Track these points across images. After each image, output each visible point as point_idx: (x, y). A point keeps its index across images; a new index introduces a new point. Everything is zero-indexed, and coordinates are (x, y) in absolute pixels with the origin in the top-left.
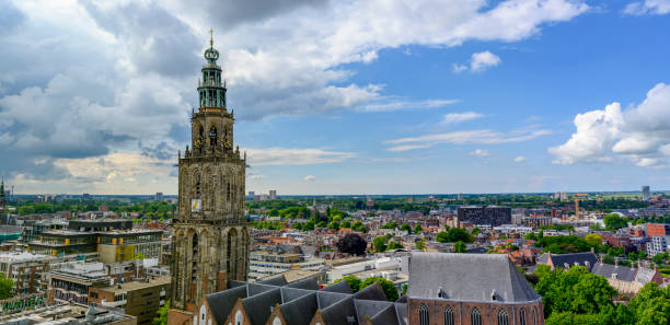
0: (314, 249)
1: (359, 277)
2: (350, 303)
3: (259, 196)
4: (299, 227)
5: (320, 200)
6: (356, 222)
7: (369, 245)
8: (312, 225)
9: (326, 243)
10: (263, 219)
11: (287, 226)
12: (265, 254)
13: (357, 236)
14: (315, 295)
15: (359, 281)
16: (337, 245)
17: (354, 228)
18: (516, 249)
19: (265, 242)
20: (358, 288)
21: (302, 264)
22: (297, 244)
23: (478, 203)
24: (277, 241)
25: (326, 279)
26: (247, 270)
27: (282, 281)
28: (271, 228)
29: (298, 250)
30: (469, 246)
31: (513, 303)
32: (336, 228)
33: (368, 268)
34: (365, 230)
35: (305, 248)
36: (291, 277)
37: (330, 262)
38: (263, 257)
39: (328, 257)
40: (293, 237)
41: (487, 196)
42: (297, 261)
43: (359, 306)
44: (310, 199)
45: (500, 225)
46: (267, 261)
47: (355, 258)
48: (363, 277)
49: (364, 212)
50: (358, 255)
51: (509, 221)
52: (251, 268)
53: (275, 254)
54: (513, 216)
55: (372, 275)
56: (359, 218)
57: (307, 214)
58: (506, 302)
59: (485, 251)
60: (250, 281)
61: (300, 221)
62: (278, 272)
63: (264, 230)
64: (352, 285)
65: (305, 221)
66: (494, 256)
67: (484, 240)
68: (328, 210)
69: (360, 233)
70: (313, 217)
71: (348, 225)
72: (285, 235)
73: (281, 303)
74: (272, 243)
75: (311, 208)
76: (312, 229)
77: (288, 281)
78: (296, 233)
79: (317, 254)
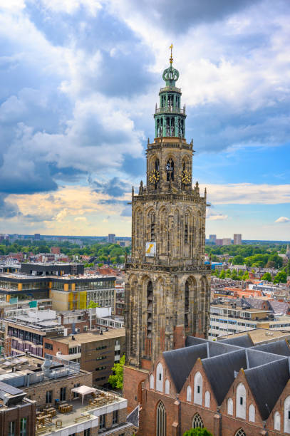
0: (286, 306)
3: (221, 241)
4: (269, 279)
8: (285, 277)
10: (226, 267)
11: (254, 276)
12: (228, 308)
14: (286, 362)
19: (228, 294)
21: (271, 323)
22: (266, 299)
24: (241, 294)
26: (207, 326)
27: (247, 342)
28: (234, 278)
29: (267, 305)
35: (274, 304)
36: (257, 338)
38: (225, 311)
40: (259, 291)
42: (266, 319)
44: (282, 245)
46: (231, 316)
52: (213, 323)
53: (239, 310)
57: (278, 263)
60: (211, 339)
61: (269, 271)
62: (243, 330)
63: (228, 280)
65: (276, 271)
70: (286, 266)
72: (251, 287)
73: (245, 368)
74: (236, 296)
75: (283, 256)
76: (285, 281)
77: (255, 342)
78: (265, 286)
79: (289, 312)
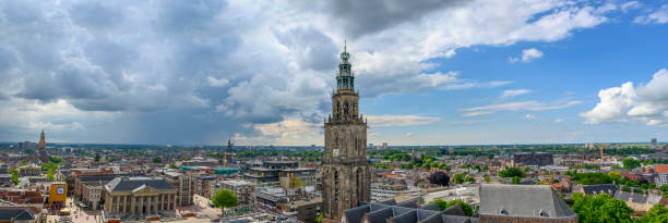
0: (413, 182)
1: (445, 200)
2: (439, 217)
3: (376, 147)
4: (403, 167)
5: (417, 149)
6: (441, 163)
7: (451, 179)
8: (412, 166)
9: (422, 177)
10: (379, 162)
11: (395, 166)
12: (381, 184)
13: (443, 173)
14: (415, 212)
15: (445, 203)
16: (429, 179)
17: (440, 168)
18: (557, 181)
19: (381, 176)
20: (444, 207)
21: (406, 191)
22: (402, 178)
23: (528, 150)
24: (389, 176)
25: (422, 201)
26: (370, 195)
27: (393, 202)
28: (384, 168)
29: (403, 182)
30: (523, 180)
31: (555, 218)
32: (428, 167)
33: (451, 194)
34: (448, 169)
35: (407, 181)
36: (399, 200)
37: (425, 190)
38: (380, 186)
39: (423, 187)
40: (399, 174)
41: (536, 146)
42: (403, 190)
43: (446, 219)
44: (410, 149)
45: (545, 165)
46: (383, 189)
47: (442, 187)
48: (448, 200)
49: (448, 157)
50: (444, 186)
51: (551, 163)
52: (372, 193)
53: (388, 185)
54: (555, 160)
55: (454, 199)
56: (444, 161)
57: (408, 158)
58: (551, 217)
59: (534, 183)
60: (372, 202)
61: (403, 163)
62: (390, 196)
63: (380, 169)
64: (441, 205)
65: (407, 163)
66: (541, 186)
67: (533, 176)
68: (423, 156)
69: (445, 171)
70: (413, 160)
71: (436, 166)
72: (393, 172)
73: (393, 217)
74: (386, 177)
75: (411, 154)
76: (412, 168)
77: (397, 202)
78: (401, 171)
79: (416, 185)
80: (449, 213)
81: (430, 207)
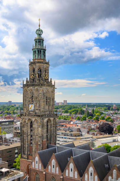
0: (87, 130)
1: (110, 145)
2: (106, 157)
3: (58, 103)
4: (79, 119)
5: (89, 105)
6: (107, 117)
7: (114, 129)
8: (85, 118)
9: (93, 127)
10: (61, 115)
11: (73, 118)
12: (64, 132)
13: (108, 124)
14: (89, 153)
15: (110, 147)
16: (98, 128)
17: (106, 120)
19: (62, 126)
20: (110, 151)
21: (81, 137)
22: (78, 127)
24: (68, 126)
25: (93, 145)
26: (56, 140)
27: (73, 145)
28: (65, 119)
29: (79, 130)
32: (97, 120)
33: (114, 141)
34: (113, 121)
35: (82, 130)
36: (77, 143)
37: (95, 137)
38: (62, 133)
39: (94, 134)
40: (75, 124)
42: (79, 136)
43: (111, 159)
44: (84, 105)
46: (65, 135)
47: (107, 135)
48: (112, 145)
49: (112, 112)
50: (109, 134)
52: (58, 139)
53: (68, 132)
55: (117, 144)
56: (109, 115)
57: (82, 112)
60: (57, 145)
61: (79, 116)
62: (70, 141)
63: (62, 120)
64: (107, 149)
65: (81, 116)
68: (93, 110)
69: (110, 123)
70: (86, 114)
71: (103, 119)
72: (72, 123)
73: (73, 156)
74: (66, 126)
75: (84, 109)
76: (85, 120)
77: (76, 146)
78: (77, 122)
79: (88, 132)
80: (113, 154)
81: (99, 150)
